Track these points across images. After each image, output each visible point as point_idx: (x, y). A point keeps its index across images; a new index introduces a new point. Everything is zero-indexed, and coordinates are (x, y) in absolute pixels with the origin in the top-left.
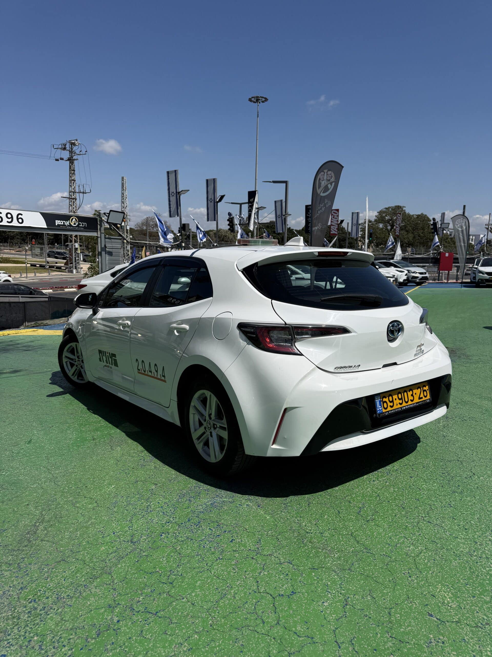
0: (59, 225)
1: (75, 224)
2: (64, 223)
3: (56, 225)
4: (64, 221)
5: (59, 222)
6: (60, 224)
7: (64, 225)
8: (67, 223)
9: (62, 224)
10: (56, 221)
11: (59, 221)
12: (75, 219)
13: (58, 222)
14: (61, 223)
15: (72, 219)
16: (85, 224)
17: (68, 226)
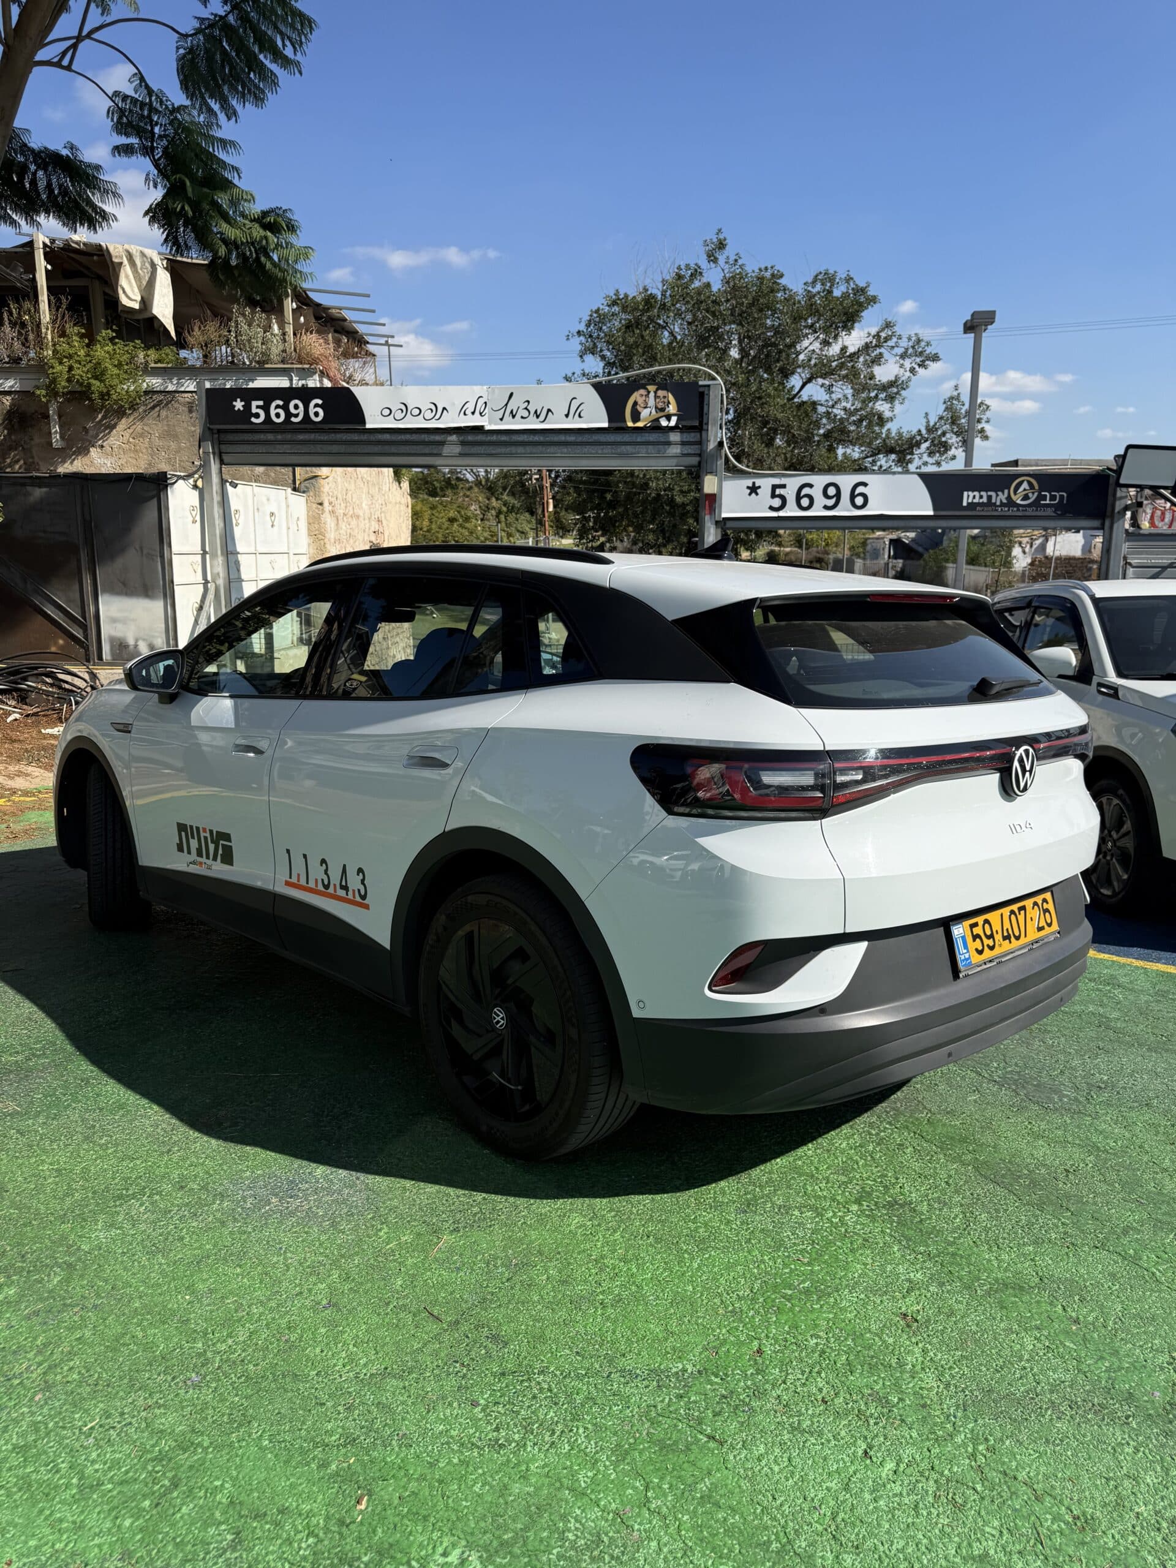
0: (972, 506)
1: (1026, 497)
2: (989, 497)
3: (965, 504)
4: (989, 493)
5: (974, 497)
6: (976, 500)
7: (989, 503)
8: (1001, 497)
9: (985, 500)
10: (965, 494)
11: (976, 493)
12: (1030, 483)
13: (969, 497)
14: (981, 497)
15: (1021, 483)
16: (1062, 497)
17: (1002, 504)
